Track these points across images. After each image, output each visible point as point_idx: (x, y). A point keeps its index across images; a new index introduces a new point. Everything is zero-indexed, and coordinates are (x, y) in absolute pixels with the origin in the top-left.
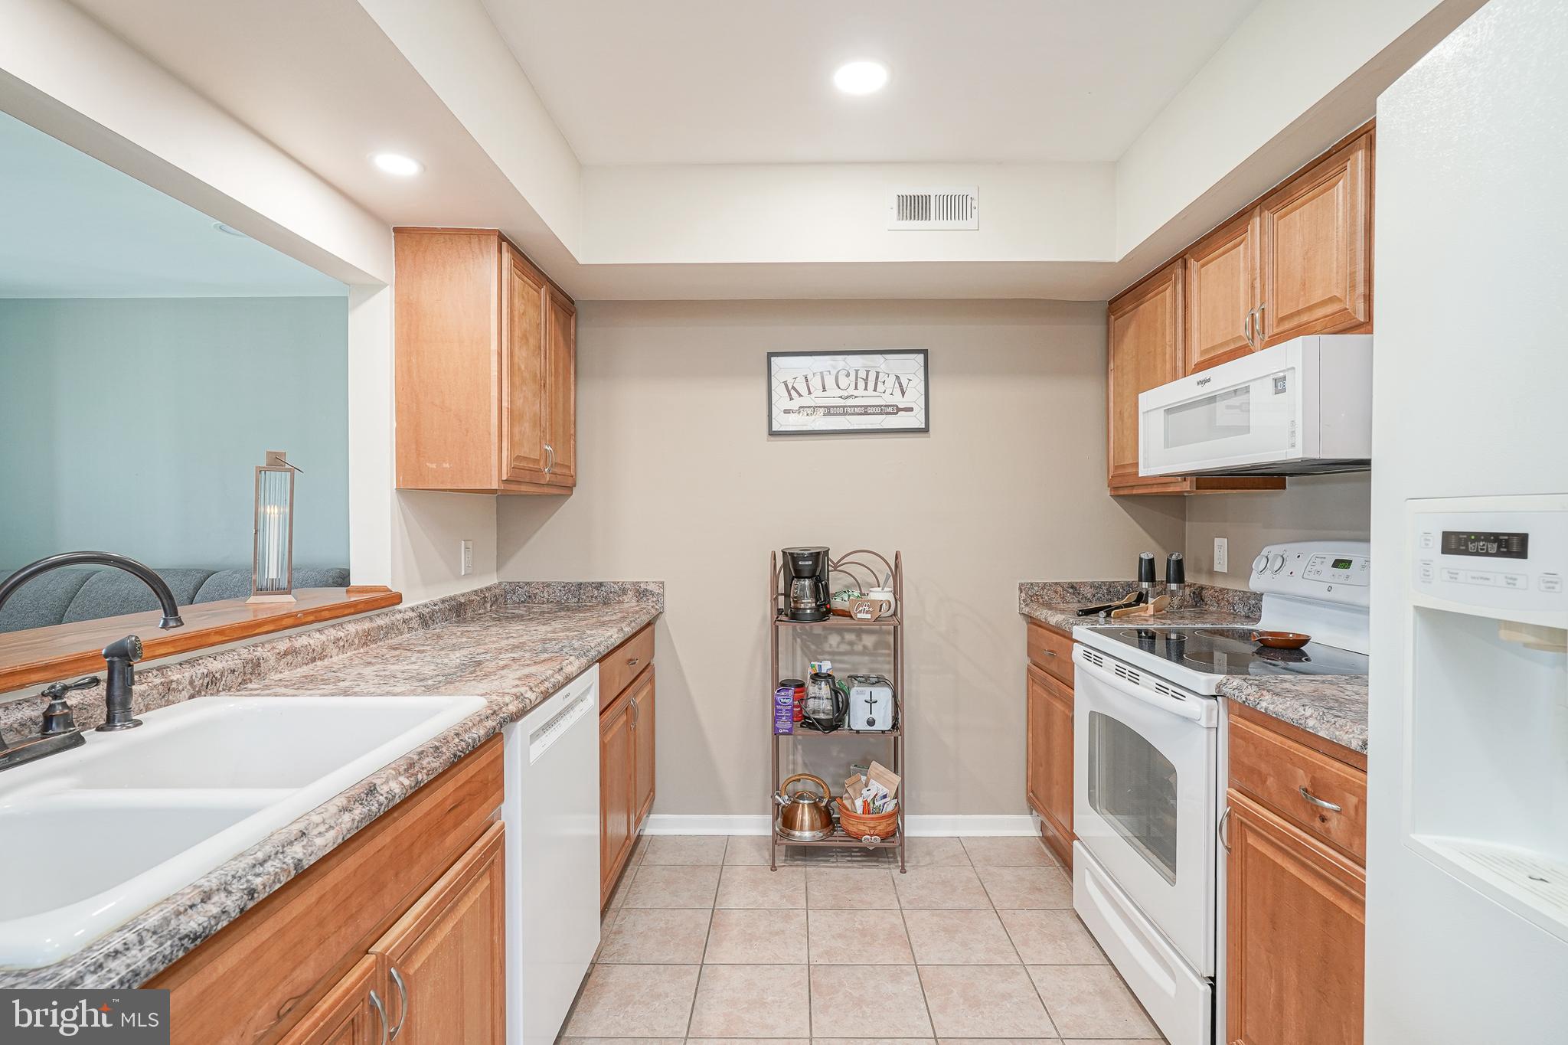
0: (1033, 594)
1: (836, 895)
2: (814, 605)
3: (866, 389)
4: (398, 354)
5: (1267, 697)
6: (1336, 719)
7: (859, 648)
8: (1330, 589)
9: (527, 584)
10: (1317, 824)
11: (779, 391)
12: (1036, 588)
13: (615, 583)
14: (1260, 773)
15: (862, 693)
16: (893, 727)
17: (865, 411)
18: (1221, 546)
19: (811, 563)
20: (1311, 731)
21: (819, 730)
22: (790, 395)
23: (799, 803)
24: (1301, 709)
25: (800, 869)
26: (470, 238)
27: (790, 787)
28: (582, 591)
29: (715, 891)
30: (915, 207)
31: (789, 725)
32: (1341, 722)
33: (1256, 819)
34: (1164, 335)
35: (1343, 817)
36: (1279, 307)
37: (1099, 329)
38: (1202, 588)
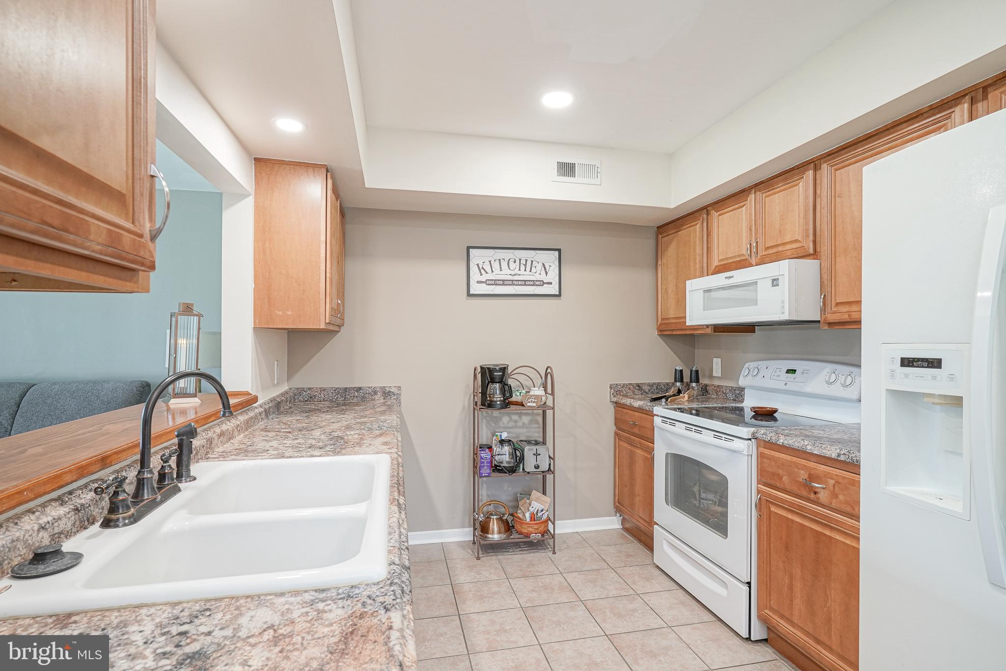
0: (617, 390)
1: (521, 569)
2: (502, 398)
3: (525, 270)
4: (256, 241)
5: (782, 437)
6: (822, 445)
7: (520, 424)
8: (786, 384)
9: (310, 389)
10: (812, 496)
11: (474, 269)
12: (619, 387)
13: (369, 387)
14: (778, 475)
15: (532, 450)
16: (549, 470)
17: (525, 283)
18: (717, 364)
19: (501, 374)
20: (809, 451)
21: (506, 473)
22: (480, 272)
23: (491, 518)
24: (802, 442)
25: (493, 557)
26: (307, 169)
27: (485, 509)
28: (347, 393)
29: (448, 574)
30: (567, 169)
31: (488, 472)
32: (824, 446)
33: (776, 498)
34: (695, 249)
35: (827, 491)
36: (766, 241)
37: (652, 242)
38: (706, 386)
